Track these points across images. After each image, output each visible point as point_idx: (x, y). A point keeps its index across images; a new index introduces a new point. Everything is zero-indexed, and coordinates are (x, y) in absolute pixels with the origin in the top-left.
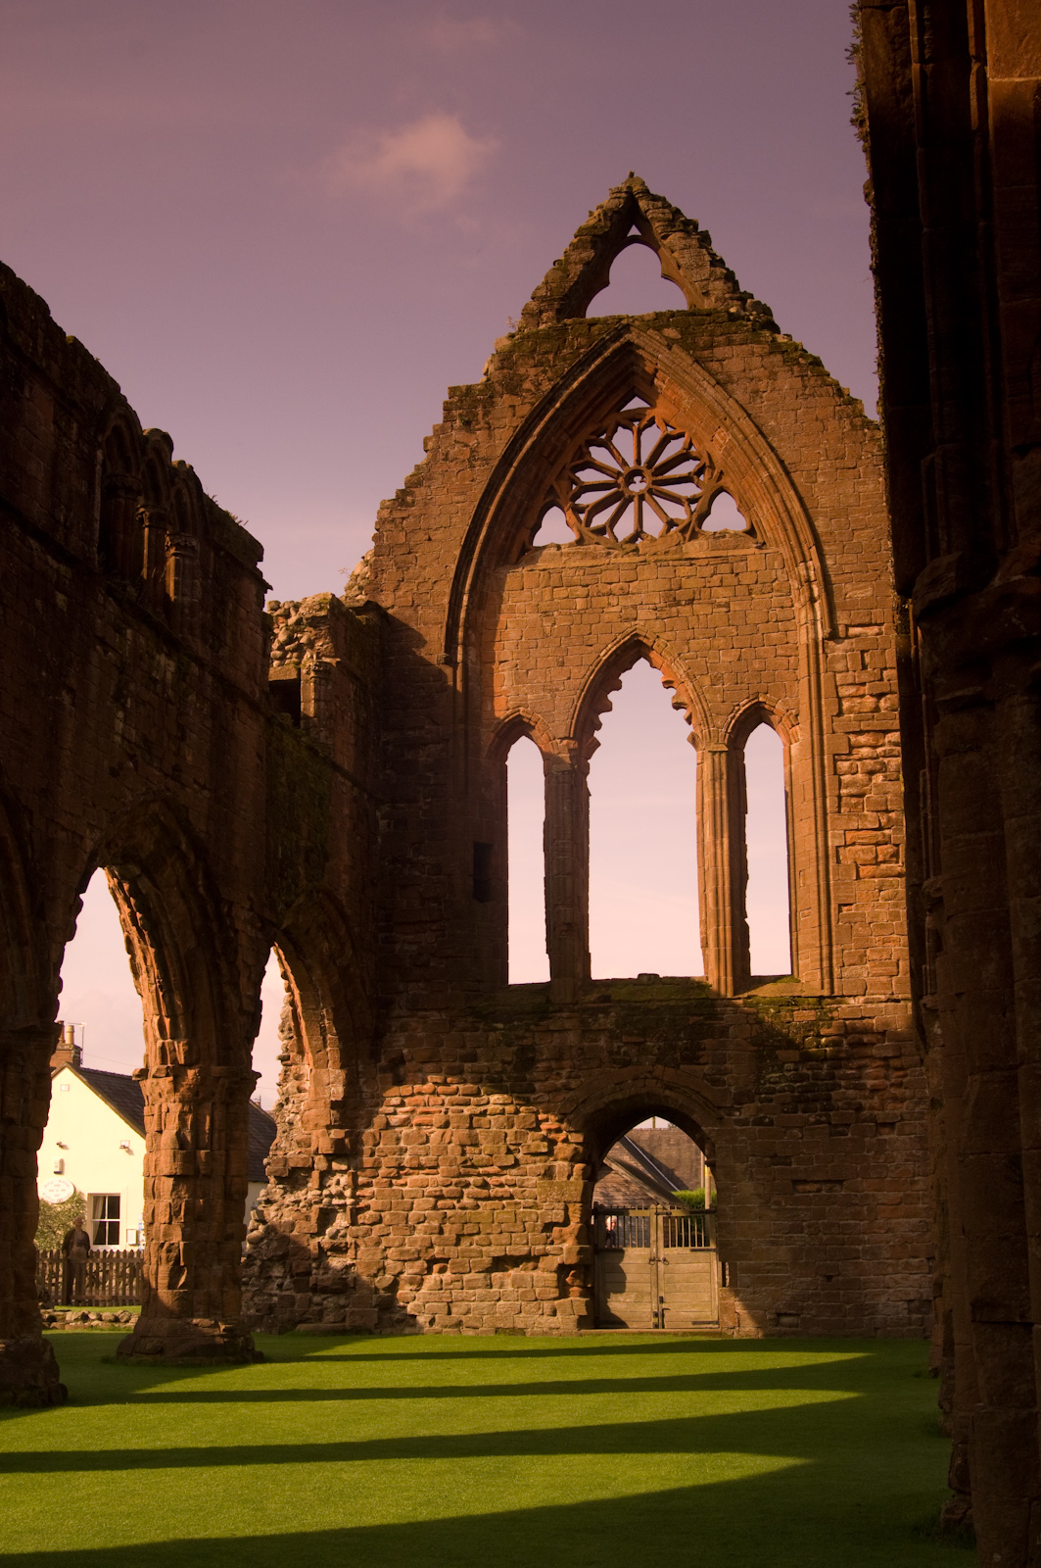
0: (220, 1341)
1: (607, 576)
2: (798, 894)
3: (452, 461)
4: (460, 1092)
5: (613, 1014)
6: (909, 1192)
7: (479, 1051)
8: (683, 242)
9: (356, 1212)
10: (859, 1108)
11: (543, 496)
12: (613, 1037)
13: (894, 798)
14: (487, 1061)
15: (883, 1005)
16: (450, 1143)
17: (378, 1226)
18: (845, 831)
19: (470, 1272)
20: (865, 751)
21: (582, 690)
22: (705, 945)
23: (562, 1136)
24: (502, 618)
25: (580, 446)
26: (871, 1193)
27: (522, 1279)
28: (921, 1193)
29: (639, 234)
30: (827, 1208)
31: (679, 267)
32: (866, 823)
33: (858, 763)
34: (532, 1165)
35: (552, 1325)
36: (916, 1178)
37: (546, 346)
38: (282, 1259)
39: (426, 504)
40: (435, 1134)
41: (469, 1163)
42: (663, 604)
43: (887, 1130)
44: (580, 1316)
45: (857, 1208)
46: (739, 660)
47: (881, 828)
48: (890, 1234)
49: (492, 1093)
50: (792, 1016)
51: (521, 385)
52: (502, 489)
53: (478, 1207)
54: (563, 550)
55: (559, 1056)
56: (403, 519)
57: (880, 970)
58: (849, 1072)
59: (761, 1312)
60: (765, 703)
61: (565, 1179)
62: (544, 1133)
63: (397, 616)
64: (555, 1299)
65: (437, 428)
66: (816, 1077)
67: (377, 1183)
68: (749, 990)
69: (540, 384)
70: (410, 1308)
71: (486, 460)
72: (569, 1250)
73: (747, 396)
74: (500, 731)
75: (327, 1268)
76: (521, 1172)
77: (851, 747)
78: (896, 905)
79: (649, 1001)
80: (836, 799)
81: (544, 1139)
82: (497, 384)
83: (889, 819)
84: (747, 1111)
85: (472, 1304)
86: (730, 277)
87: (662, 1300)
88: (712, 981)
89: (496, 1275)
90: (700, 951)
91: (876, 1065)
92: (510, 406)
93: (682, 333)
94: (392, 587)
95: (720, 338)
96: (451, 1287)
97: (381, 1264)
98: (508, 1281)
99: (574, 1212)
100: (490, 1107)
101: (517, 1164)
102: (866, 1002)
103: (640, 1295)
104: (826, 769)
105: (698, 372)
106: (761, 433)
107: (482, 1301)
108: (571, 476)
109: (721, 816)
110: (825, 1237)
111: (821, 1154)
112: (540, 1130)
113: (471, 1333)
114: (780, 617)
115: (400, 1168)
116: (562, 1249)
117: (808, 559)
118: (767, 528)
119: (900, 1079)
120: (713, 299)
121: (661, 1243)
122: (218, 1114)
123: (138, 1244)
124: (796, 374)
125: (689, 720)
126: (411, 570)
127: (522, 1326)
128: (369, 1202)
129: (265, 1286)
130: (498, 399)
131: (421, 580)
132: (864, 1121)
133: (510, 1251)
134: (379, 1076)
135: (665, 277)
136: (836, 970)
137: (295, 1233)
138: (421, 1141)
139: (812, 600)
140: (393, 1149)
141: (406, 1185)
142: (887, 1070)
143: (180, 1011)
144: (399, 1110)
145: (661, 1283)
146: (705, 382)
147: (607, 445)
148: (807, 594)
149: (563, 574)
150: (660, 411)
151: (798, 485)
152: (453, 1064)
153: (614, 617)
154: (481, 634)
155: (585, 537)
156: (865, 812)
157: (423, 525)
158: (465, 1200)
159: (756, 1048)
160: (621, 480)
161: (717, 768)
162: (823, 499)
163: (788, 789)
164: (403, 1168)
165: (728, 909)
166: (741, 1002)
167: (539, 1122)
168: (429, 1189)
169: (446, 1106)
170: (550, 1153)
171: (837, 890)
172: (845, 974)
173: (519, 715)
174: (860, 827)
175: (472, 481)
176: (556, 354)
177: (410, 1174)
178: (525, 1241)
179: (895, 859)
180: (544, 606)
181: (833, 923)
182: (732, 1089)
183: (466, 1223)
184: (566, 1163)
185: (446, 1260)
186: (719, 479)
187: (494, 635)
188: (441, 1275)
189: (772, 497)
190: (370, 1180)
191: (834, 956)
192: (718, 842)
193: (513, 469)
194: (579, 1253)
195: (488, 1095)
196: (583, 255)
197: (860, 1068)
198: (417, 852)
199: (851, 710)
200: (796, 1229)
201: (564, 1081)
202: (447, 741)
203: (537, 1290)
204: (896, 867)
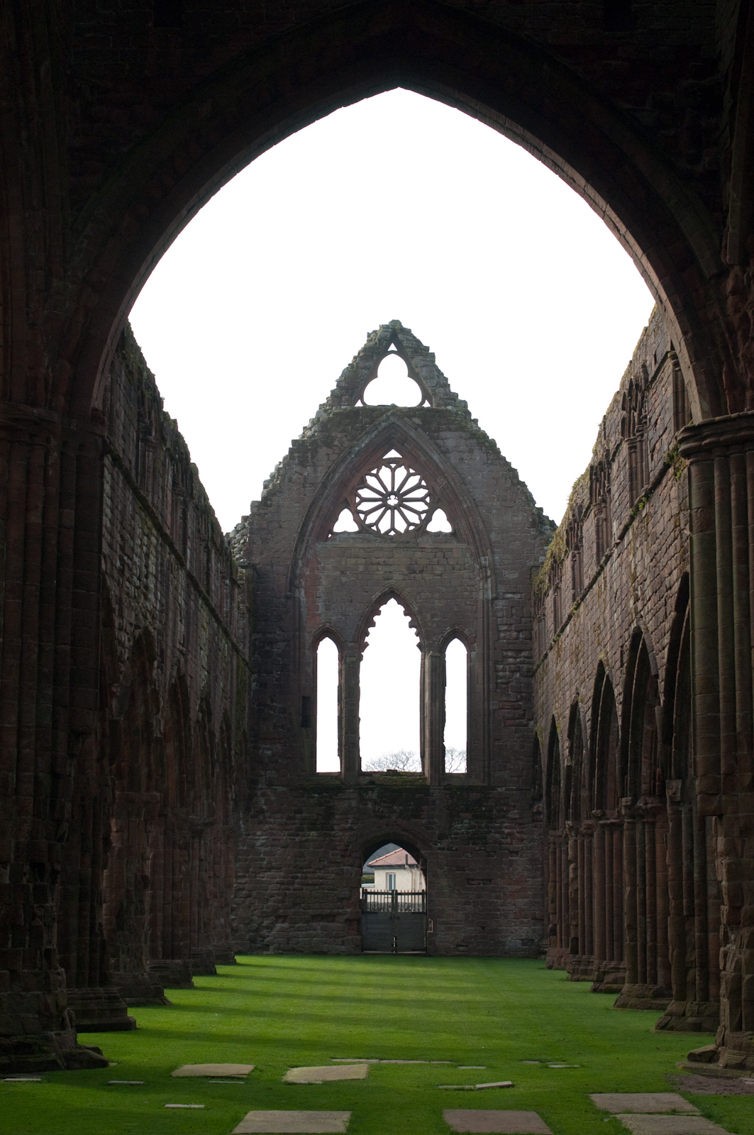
1: (377, 554)
2: (472, 731)
3: (293, 483)
4: (294, 829)
5: (376, 791)
6: (524, 886)
7: (304, 808)
8: (423, 363)
10: (501, 843)
11: (340, 503)
12: (375, 803)
13: (524, 686)
14: (309, 814)
15: (514, 792)
16: (288, 855)
18: (499, 701)
19: (299, 923)
20: (511, 660)
21: (361, 614)
23: (348, 853)
25: (361, 476)
26: (505, 886)
27: (326, 926)
28: (530, 886)
30: (483, 893)
32: (510, 698)
33: (507, 666)
34: (332, 868)
36: (528, 879)
37: (347, 421)
40: (280, 851)
41: (298, 867)
42: (406, 572)
43: (514, 855)
44: (356, 946)
45: (498, 893)
46: (446, 605)
47: (517, 701)
50: (469, 795)
51: (333, 442)
52: (321, 501)
54: (352, 536)
55: (347, 812)
57: (513, 774)
58: (496, 825)
59: (449, 944)
60: (459, 629)
61: (350, 876)
62: (338, 852)
63: (262, 569)
64: (343, 937)
66: (480, 827)
68: (446, 781)
69: (343, 443)
70: (266, 941)
71: (313, 484)
72: (351, 912)
73: (457, 461)
74: (316, 636)
76: (326, 871)
77: (504, 658)
78: (523, 741)
79: (395, 785)
80: (495, 684)
81: (339, 855)
82: (319, 441)
83: (521, 696)
84: (445, 843)
85: (300, 939)
86: (445, 383)
87: (396, 938)
88: (425, 775)
89: (312, 925)
90: (420, 759)
91: (509, 822)
92: (327, 454)
93: (422, 421)
94: (259, 553)
95: (444, 427)
96: (289, 930)
97: (251, 918)
98: (319, 927)
99: (354, 893)
100: (310, 838)
101: (324, 867)
102: (507, 790)
103: (385, 935)
104: (491, 668)
105: (430, 444)
106: (464, 483)
107: (305, 938)
108: (356, 493)
110: (481, 908)
111: (481, 866)
114: (469, 584)
115: (261, 868)
116: (347, 911)
117: (485, 555)
118: (463, 533)
119: (521, 830)
124: (482, 452)
125: (418, 635)
126: (269, 544)
127: (326, 950)
130: (320, 450)
131: (275, 549)
132: (503, 850)
133: (320, 912)
135: (410, 376)
136: (491, 773)
138: (272, 854)
142: (515, 825)
144: (261, 838)
145: (396, 930)
146: (434, 451)
147: (375, 475)
148: (484, 574)
149: (352, 551)
151: (482, 513)
153: (380, 577)
154: (307, 581)
155: (364, 529)
156: (510, 692)
157: (276, 518)
158: (296, 886)
159: (450, 811)
160: (384, 497)
161: (434, 665)
162: (495, 523)
165: (437, 739)
166: (443, 787)
167: (336, 846)
168: (277, 880)
169: (286, 836)
170: (342, 862)
171: (494, 732)
172: (496, 776)
173: (327, 627)
174: (507, 700)
175: (305, 495)
176: (353, 426)
177: (266, 872)
178: (328, 907)
179: (523, 717)
180: (342, 568)
181: (491, 748)
182: (437, 832)
183: (297, 897)
184: (350, 868)
185: (286, 917)
186: (438, 502)
188: (283, 924)
191: (491, 766)
194: (356, 913)
195: (309, 831)
197: (501, 823)
198: (272, 701)
199: (504, 638)
200: (467, 903)
201: (349, 825)
202: (289, 641)
203: (334, 932)
204: (524, 721)
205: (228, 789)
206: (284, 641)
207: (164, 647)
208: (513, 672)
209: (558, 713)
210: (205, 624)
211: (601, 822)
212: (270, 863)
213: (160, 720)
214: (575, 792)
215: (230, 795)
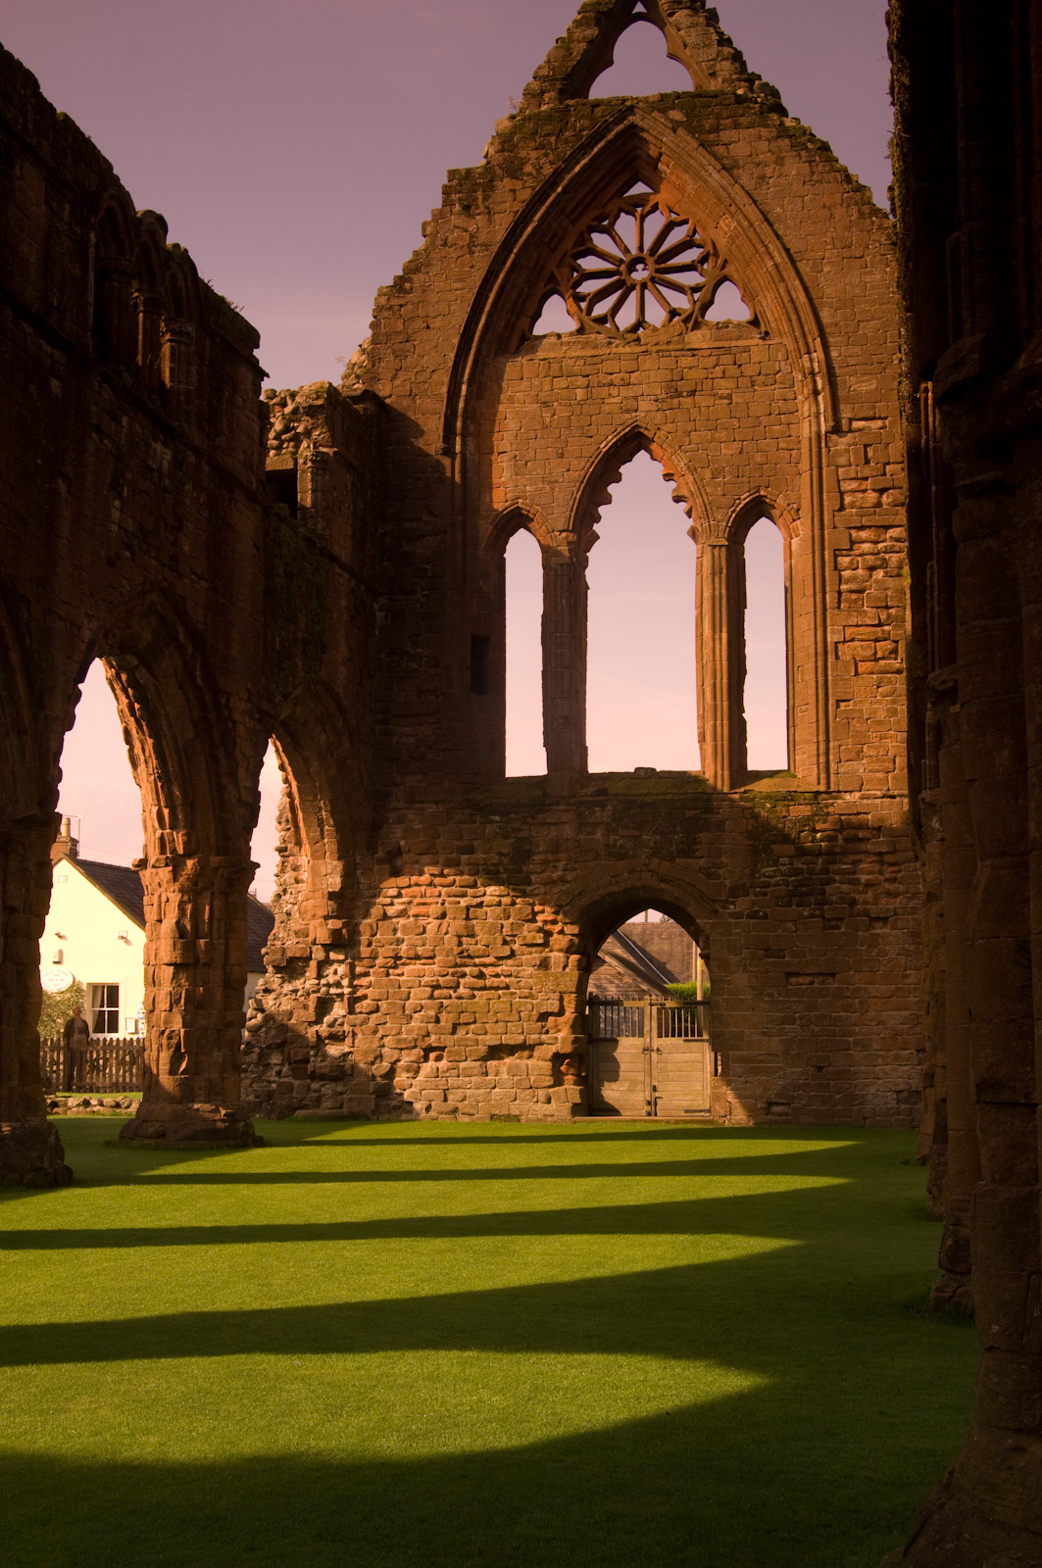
0: (220, 1125)
1: (608, 366)
2: (796, 689)
3: (451, 247)
4: (457, 884)
5: (609, 807)
6: (900, 986)
7: (476, 843)
8: (690, 19)
9: (353, 1001)
10: (853, 903)
11: (543, 284)
12: (609, 830)
13: (894, 594)
14: (484, 853)
15: (879, 801)
16: (446, 933)
17: (375, 1015)
18: (844, 627)
19: (466, 1060)
20: (866, 547)
21: (582, 482)
22: (702, 739)
23: (558, 927)
24: (501, 408)
25: (582, 234)
26: (863, 986)
27: (518, 1067)
28: (912, 986)
29: (644, 11)
30: (819, 1001)
31: (685, 46)
32: (866, 619)
33: (859, 559)
34: (527, 956)
35: (547, 1113)
36: (908, 972)
37: (548, 128)
38: (280, 1046)
39: (424, 291)
40: (432, 925)
41: (465, 954)
42: (664, 396)
43: (880, 924)
44: (575, 1104)
45: (850, 1000)
46: (740, 453)
47: (880, 625)
48: (881, 1027)
49: (489, 885)
50: (788, 811)
51: (522, 169)
52: (502, 276)
53: (474, 996)
54: (563, 339)
55: (555, 848)
56: (401, 306)
57: (876, 767)
58: (844, 867)
59: (753, 1101)
60: (766, 497)
61: (561, 970)
62: (540, 924)
63: (394, 406)
64: (550, 1087)
65: (435, 212)
66: (811, 872)
67: (374, 973)
68: (745, 785)
69: (542, 168)
70: (407, 1095)
71: (486, 246)
72: (564, 1039)
73: (753, 182)
74: (499, 522)
75: (325, 1056)
76: (516, 962)
77: (852, 543)
78: (894, 702)
79: (646, 795)
80: (836, 595)
81: (540, 930)
82: (497, 168)
83: (889, 616)
84: (742, 904)
85: (468, 1091)
86: (737, 57)
87: (655, 1089)
88: (709, 775)
89: (492, 1064)
90: (697, 746)
91: (870, 860)
92: (511, 190)
93: (687, 115)
94: (390, 376)
95: (728, 122)
96: (447, 1074)
97: (378, 1052)
98: (504, 1069)
99: (569, 1002)
100: (486, 899)
101: (513, 954)
102: (862, 798)
103: (634, 1083)
104: (827, 565)
105: (703, 157)
106: (767, 220)
107: (477, 1089)
108: (573, 263)
109: (721, 610)
110: (816, 1029)
111: (814, 947)
112: (536, 922)
113: (467, 1119)
114: (783, 410)
115: (397, 958)
116: (557, 1038)
117: (812, 350)
118: (771, 319)
119: (893, 875)
120: (720, 80)
121: (655, 1033)
122: (216, 904)
123: (137, 1032)
124: (804, 159)
125: (689, 513)
126: (409, 359)
127: (517, 1113)
128: (367, 991)
129: (264, 1073)
130: (498, 183)
131: (419, 369)
132: (858, 915)
133: (506, 1040)
134: (376, 867)
135: (671, 56)
136: (833, 766)
137: (293, 1021)
138: (417, 931)
139: (816, 393)
140: (389, 939)
141: (403, 974)
142: (882, 865)
143: (178, 802)
144: (396, 901)
145: (655, 1073)
146: (710, 167)
147: (609, 231)
148: (811, 386)
149: (563, 364)
150: (663, 197)
151: (803, 274)
152: (450, 856)
153: (615, 409)
154: (480, 425)
155: (586, 326)
156: (865, 608)
157: (421, 312)
158: (462, 990)
159: (751, 842)
160: (623, 268)
161: (717, 562)
162: (829, 289)
163: (788, 585)
164: (400, 958)
165: (726, 704)
166: (737, 796)
167: (535, 914)
168: (426, 979)
169: (443, 898)
170: (546, 944)
171: (835, 685)
172: (841, 770)
173: (518, 507)
174: (859, 623)
175: (472, 267)
176: (558, 136)
177: (406, 964)
178: (520, 1031)
179: (893, 656)
180: (543, 396)
181: (831, 718)
182: (728, 883)
183: (463, 1012)
184: (561, 955)
185: (442, 1049)
186: (723, 267)
187: (493, 426)
188: (437, 1063)
189: (776, 287)
190: (368, 970)
191: (831, 751)
192: (717, 636)
193: (513, 256)
194: (574, 1042)
195: (485, 886)
196: (586, 33)
197: (855, 863)
198: (415, 645)
199: (853, 505)
200: (785, 1021)
201: (560, 873)
202: (444, 533)
203: (531, 1078)
206: (435, 534)
212: (413, 948)
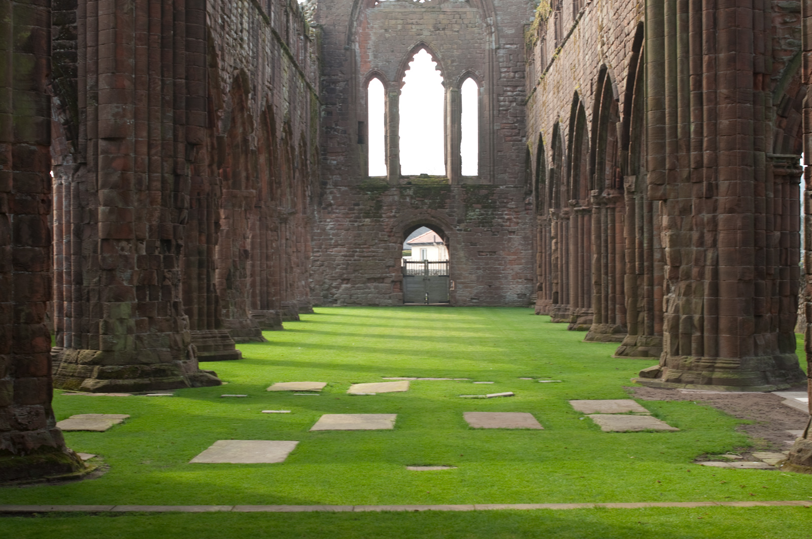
1: (411, 16)
4: (354, 217)
5: (412, 189)
6: (519, 256)
7: (361, 202)
10: (502, 226)
12: (412, 198)
14: (364, 206)
15: (512, 189)
16: (350, 236)
17: (322, 267)
18: (501, 123)
19: (358, 284)
20: (509, 93)
21: (401, 61)
22: (446, 164)
24: (368, 31)
26: (505, 256)
27: (378, 286)
28: (524, 256)
30: (490, 261)
33: (507, 98)
34: (381, 245)
36: (522, 251)
41: (357, 244)
42: (433, 30)
43: (512, 234)
44: (399, 300)
45: (501, 261)
46: (462, 54)
47: (514, 123)
48: (512, 271)
49: (366, 218)
50: (480, 191)
53: (360, 260)
54: (392, 4)
55: (392, 204)
57: (511, 176)
58: (499, 213)
59: (465, 298)
60: (471, 71)
61: (394, 250)
62: (386, 233)
64: (390, 293)
66: (487, 214)
67: (322, 251)
68: (463, 181)
70: (335, 297)
72: (395, 276)
76: (377, 247)
77: (504, 92)
78: (518, 152)
79: (426, 184)
80: (498, 111)
81: (386, 235)
83: (517, 120)
84: (462, 226)
85: (359, 295)
87: (428, 294)
88: (448, 177)
89: (367, 285)
90: (444, 166)
91: (509, 211)
94: (325, 17)
96: (351, 289)
97: (324, 281)
98: (372, 287)
99: (397, 262)
100: (365, 223)
101: (375, 244)
102: (507, 187)
103: (420, 292)
104: (495, 100)
107: (363, 294)
109: (455, 116)
110: (488, 272)
111: (488, 242)
115: (330, 245)
116: (393, 275)
117: (491, 16)
119: (517, 216)
125: (442, 75)
126: (332, 10)
131: (337, 14)
132: (504, 230)
133: (373, 276)
134: (322, 211)
136: (496, 175)
138: (338, 235)
140: (327, 238)
145: (428, 288)
148: (490, 31)
149: (393, 14)
152: (351, 207)
153: (414, 34)
154: (360, 37)
156: (508, 117)
158: (356, 257)
159: (465, 203)
161: (453, 97)
166: (460, 186)
168: (342, 253)
169: (348, 222)
170: (388, 240)
171: (497, 145)
172: (499, 177)
173: (375, 70)
174: (506, 122)
178: (379, 272)
179: (518, 135)
181: (495, 158)
183: (356, 266)
184: (394, 244)
185: (349, 279)
188: (347, 285)
191: (495, 170)
192: (453, 126)
195: (364, 218)
198: (336, 125)
199: (504, 77)
200: (478, 269)
201: (393, 214)
202: (348, 81)
203: (383, 290)
204: (519, 137)
205: (306, 189)
206: (344, 81)
207: (256, 84)
208: (511, 102)
209: (543, 131)
210: (286, 68)
211: (575, 209)
212: (336, 241)
213: (254, 138)
214: (557, 188)
215: (307, 193)
